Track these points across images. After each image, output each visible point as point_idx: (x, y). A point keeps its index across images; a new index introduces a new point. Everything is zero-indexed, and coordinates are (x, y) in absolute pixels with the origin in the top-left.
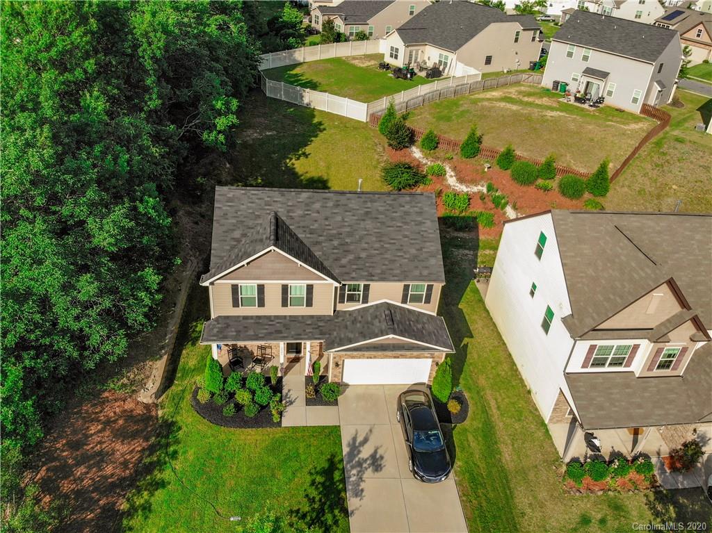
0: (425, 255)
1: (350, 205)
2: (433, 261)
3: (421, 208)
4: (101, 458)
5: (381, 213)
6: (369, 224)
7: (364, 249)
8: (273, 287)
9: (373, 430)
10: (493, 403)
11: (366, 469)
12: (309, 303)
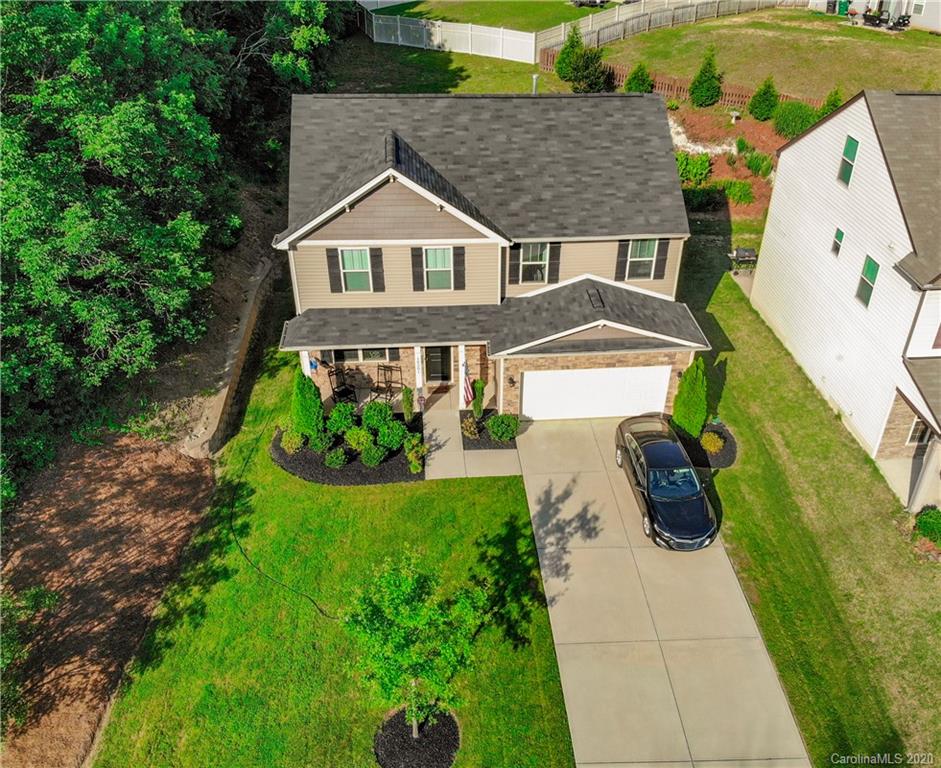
0: (652, 192)
1: (520, 117)
2: (667, 201)
3: (641, 118)
4: (117, 537)
5: (573, 127)
6: (554, 145)
7: (548, 186)
8: (397, 251)
9: (579, 481)
10: (777, 439)
11: (571, 535)
12: (460, 284)
